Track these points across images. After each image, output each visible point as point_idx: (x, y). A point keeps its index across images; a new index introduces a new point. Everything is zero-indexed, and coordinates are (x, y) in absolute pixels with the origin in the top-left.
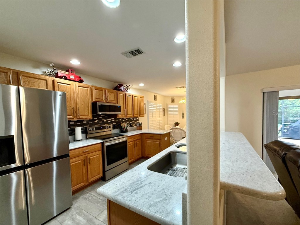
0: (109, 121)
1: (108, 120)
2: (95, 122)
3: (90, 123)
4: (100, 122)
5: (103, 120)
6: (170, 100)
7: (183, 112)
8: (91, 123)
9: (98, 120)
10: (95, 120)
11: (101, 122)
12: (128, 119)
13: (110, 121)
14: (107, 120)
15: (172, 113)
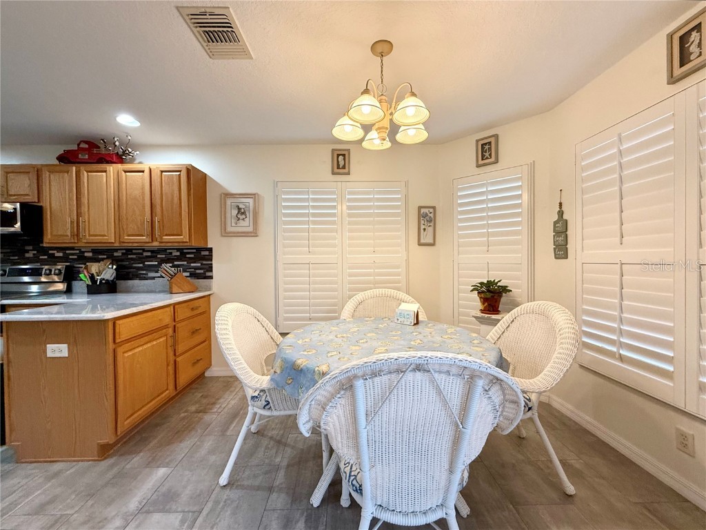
0: (70, 257)
1: (67, 252)
2: (27, 255)
3: (12, 258)
4: (41, 257)
5: (50, 252)
6: (469, 152)
7: (561, 213)
8: (17, 258)
9: (35, 252)
10: (27, 251)
11: (46, 257)
12: (152, 252)
13: (76, 257)
14: (64, 253)
15: (482, 227)
